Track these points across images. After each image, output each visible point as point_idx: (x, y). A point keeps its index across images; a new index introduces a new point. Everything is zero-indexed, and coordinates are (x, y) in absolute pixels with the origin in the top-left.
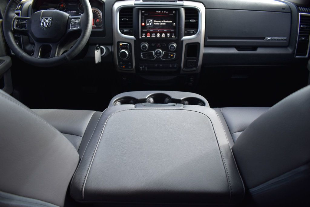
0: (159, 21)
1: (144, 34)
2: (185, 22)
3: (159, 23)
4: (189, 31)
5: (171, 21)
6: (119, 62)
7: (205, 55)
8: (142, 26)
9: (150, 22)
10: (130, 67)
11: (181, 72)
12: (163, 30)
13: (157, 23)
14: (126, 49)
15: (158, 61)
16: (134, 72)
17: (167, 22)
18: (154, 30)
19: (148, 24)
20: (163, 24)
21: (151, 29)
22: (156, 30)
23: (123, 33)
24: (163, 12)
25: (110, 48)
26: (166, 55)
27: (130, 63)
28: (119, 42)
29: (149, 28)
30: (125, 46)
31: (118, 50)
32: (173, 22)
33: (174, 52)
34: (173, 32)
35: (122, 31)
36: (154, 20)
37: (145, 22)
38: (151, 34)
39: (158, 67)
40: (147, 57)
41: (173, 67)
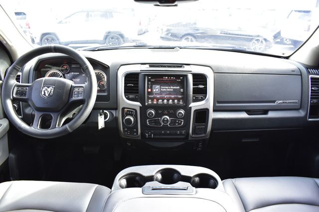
0: (166, 87)
1: (150, 101)
2: (193, 88)
3: (166, 89)
4: (197, 98)
5: (178, 87)
6: (123, 129)
7: (214, 120)
8: (148, 92)
9: (157, 88)
10: (135, 134)
11: (190, 138)
12: (170, 96)
13: (164, 89)
14: (132, 115)
15: (165, 128)
16: (140, 138)
17: (174, 88)
18: (161, 96)
19: (155, 90)
20: (170, 90)
21: (158, 95)
22: (163, 96)
23: (128, 99)
24: (171, 78)
25: (114, 112)
26: (173, 122)
27: (135, 130)
28: (123, 109)
29: (156, 95)
30: (130, 113)
31: (123, 117)
32: (180, 88)
33: (182, 119)
34: (180, 99)
35: (127, 97)
36: (161, 86)
37: (151, 88)
38: (158, 100)
39: (165, 134)
40: (153, 124)
41: (181, 134)
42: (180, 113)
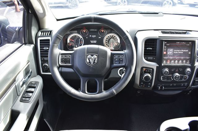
0: (178, 51)
1: (165, 61)
3: (178, 52)
5: (187, 51)
6: (140, 83)
8: (164, 54)
9: (171, 51)
11: (188, 88)
12: (180, 57)
13: (176, 52)
14: (149, 73)
17: (184, 51)
18: (173, 57)
19: (169, 53)
20: (181, 52)
21: (171, 57)
22: (175, 57)
23: (147, 60)
24: (182, 43)
27: (150, 84)
28: (142, 68)
29: (170, 56)
30: (148, 71)
31: (142, 74)
32: (189, 51)
34: (188, 59)
35: (146, 58)
36: (174, 49)
37: (166, 51)
38: (171, 61)
39: (173, 86)
40: (166, 79)
41: (184, 86)
42: (188, 71)
